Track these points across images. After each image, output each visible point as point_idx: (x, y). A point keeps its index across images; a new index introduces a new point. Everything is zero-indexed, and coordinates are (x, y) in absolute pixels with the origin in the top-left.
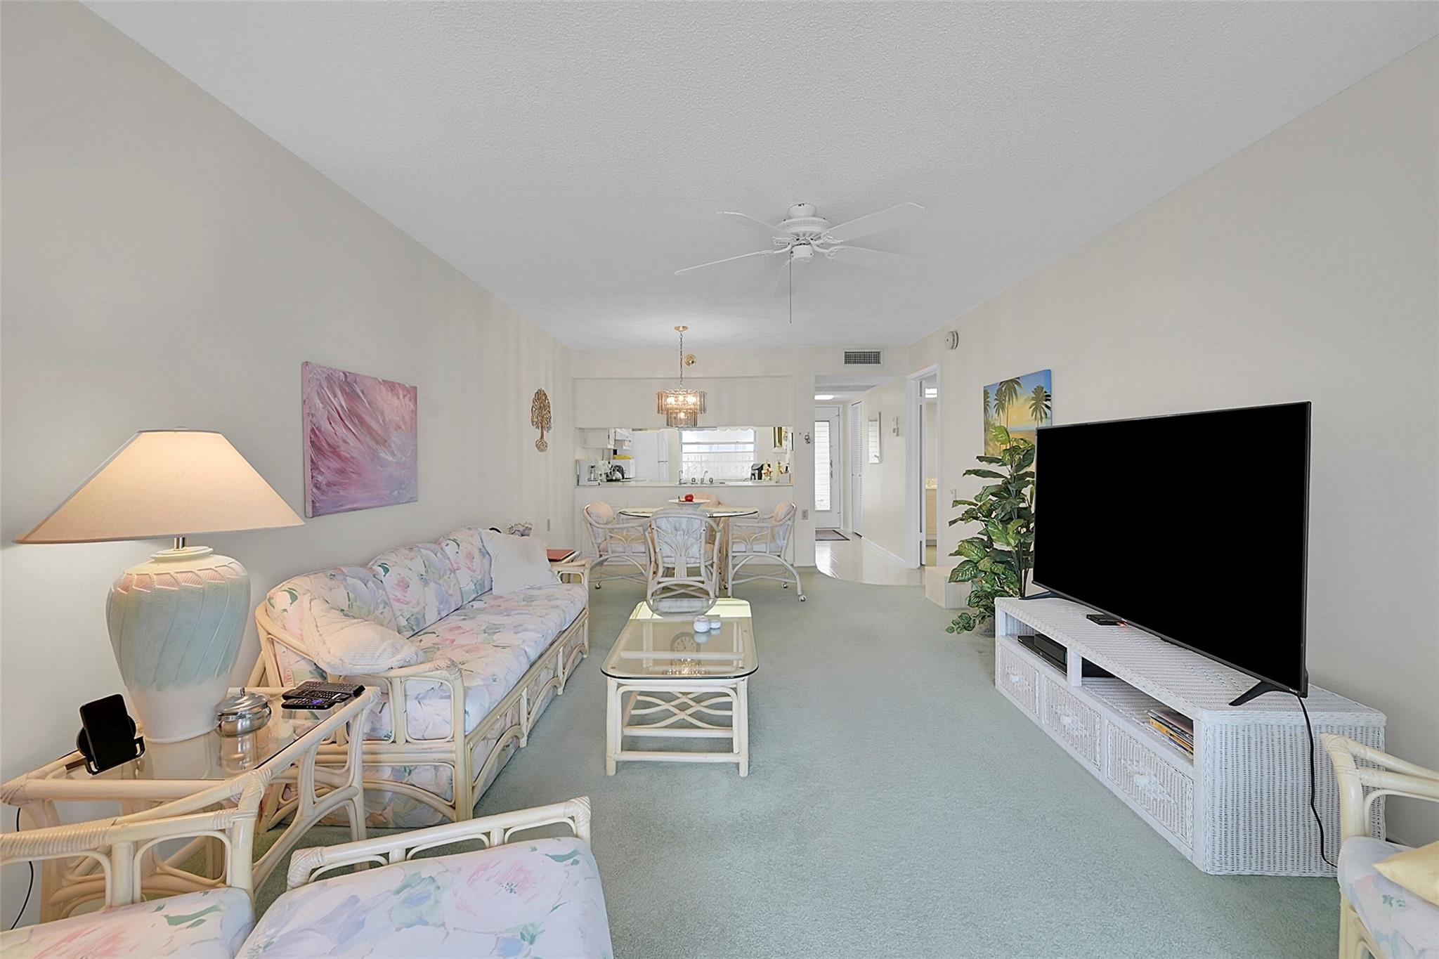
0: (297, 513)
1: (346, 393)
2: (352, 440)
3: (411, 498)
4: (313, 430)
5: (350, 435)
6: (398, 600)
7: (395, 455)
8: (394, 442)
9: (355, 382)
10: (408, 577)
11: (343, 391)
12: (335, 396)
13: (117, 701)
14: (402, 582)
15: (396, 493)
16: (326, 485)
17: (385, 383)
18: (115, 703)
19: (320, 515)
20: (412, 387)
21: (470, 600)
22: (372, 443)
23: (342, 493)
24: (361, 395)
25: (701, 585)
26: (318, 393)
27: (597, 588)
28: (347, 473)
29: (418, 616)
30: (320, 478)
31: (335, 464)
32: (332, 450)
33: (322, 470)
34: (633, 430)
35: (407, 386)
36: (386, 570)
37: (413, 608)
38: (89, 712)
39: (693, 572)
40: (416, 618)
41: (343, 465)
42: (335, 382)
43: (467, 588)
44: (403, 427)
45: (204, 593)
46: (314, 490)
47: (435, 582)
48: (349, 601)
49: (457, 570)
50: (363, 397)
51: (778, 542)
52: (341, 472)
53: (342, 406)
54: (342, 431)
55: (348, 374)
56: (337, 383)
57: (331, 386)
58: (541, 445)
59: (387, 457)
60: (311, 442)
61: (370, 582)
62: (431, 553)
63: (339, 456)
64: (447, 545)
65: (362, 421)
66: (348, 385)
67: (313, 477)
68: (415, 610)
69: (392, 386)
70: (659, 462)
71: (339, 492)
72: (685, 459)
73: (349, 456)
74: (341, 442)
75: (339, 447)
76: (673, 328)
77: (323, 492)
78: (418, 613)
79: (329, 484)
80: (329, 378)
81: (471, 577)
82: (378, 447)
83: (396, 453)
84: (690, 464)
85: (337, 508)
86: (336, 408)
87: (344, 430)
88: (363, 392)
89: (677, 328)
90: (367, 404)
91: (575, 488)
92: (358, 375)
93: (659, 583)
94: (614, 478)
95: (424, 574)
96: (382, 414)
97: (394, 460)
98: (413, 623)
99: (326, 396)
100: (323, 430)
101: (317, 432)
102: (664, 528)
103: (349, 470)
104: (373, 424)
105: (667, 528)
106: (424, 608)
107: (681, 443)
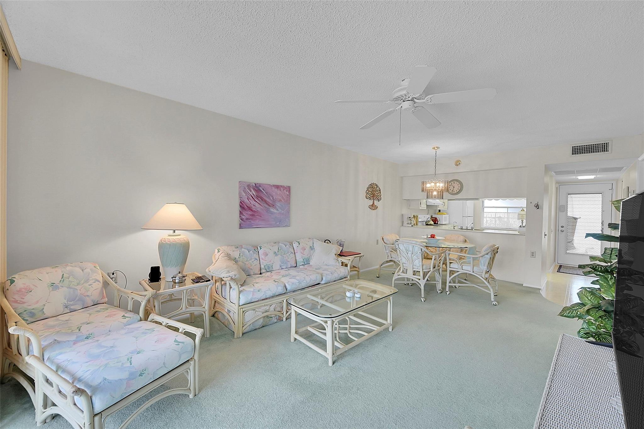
0: (201, 226)
1: (256, 190)
2: (257, 205)
3: (286, 225)
4: (241, 202)
5: (257, 203)
6: (263, 259)
7: (278, 210)
8: (278, 206)
9: (260, 186)
10: (268, 252)
11: (254, 189)
12: (251, 191)
13: (159, 267)
14: (265, 253)
15: (278, 223)
16: (246, 219)
17: (274, 186)
18: (158, 268)
19: (242, 228)
20: (288, 187)
21: (300, 265)
22: (267, 206)
23: (252, 222)
24: (262, 190)
25: (418, 281)
26: (243, 190)
27: (393, 274)
28: (255, 216)
29: (269, 266)
30: (243, 217)
31: (250, 213)
32: (249, 208)
33: (244, 214)
34: (448, 200)
35: (285, 186)
36: (261, 248)
37: (268, 262)
38: (153, 269)
39: (415, 273)
40: (268, 266)
41: (253, 213)
42: (251, 187)
43: (299, 260)
44: (283, 201)
45: (170, 245)
46: (241, 220)
47: (281, 255)
48: (240, 256)
49: (296, 253)
50: (263, 191)
51: (480, 267)
52: (253, 215)
53: (254, 194)
54: (253, 202)
55: (257, 184)
56: (252, 187)
57: (249, 188)
58: (373, 207)
59: (274, 211)
60: (240, 206)
61: (251, 251)
62: (283, 245)
63: (252, 210)
64: (294, 243)
65: (262, 199)
66: (257, 188)
67: (240, 216)
68: (268, 264)
69: (277, 187)
70: (463, 217)
71: (251, 222)
72: (485, 216)
73: (256, 210)
74: (252, 206)
75: (252, 207)
76: (432, 148)
77: (244, 221)
78: (269, 265)
79: (247, 219)
80: (249, 186)
81: (302, 256)
82: (270, 207)
83: (279, 209)
84: (488, 219)
85: (250, 227)
86: (251, 195)
87: (254, 202)
88: (263, 189)
89: (434, 148)
90: (265, 194)
91: (401, 227)
92: (261, 184)
93: (399, 275)
94: (429, 224)
95: (277, 252)
96: (272, 197)
97: (278, 212)
98: (266, 268)
99: (247, 192)
100: (245, 202)
101: (242, 203)
102: (401, 248)
103: (256, 215)
104: (267, 200)
105: (402, 249)
106: (273, 263)
107: (483, 207)
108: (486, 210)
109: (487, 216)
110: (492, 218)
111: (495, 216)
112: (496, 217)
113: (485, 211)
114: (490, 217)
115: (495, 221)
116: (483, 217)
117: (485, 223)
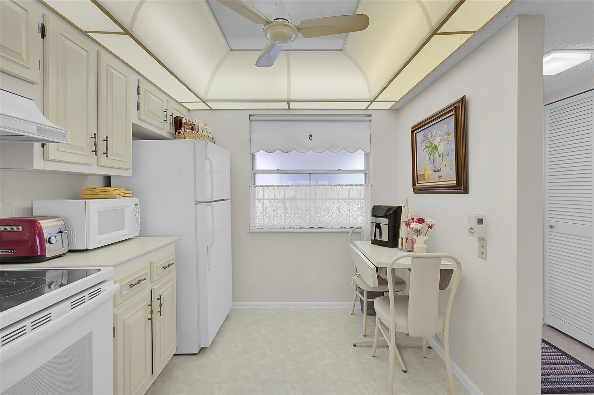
107: (253, 172)
108: (261, 179)
109: (266, 197)
110: (277, 201)
111: (284, 196)
112: (286, 197)
113: (258, 184)
114: (273, 197)
115: (285, 209)
116: (255, 199)
117: (261, 216)
